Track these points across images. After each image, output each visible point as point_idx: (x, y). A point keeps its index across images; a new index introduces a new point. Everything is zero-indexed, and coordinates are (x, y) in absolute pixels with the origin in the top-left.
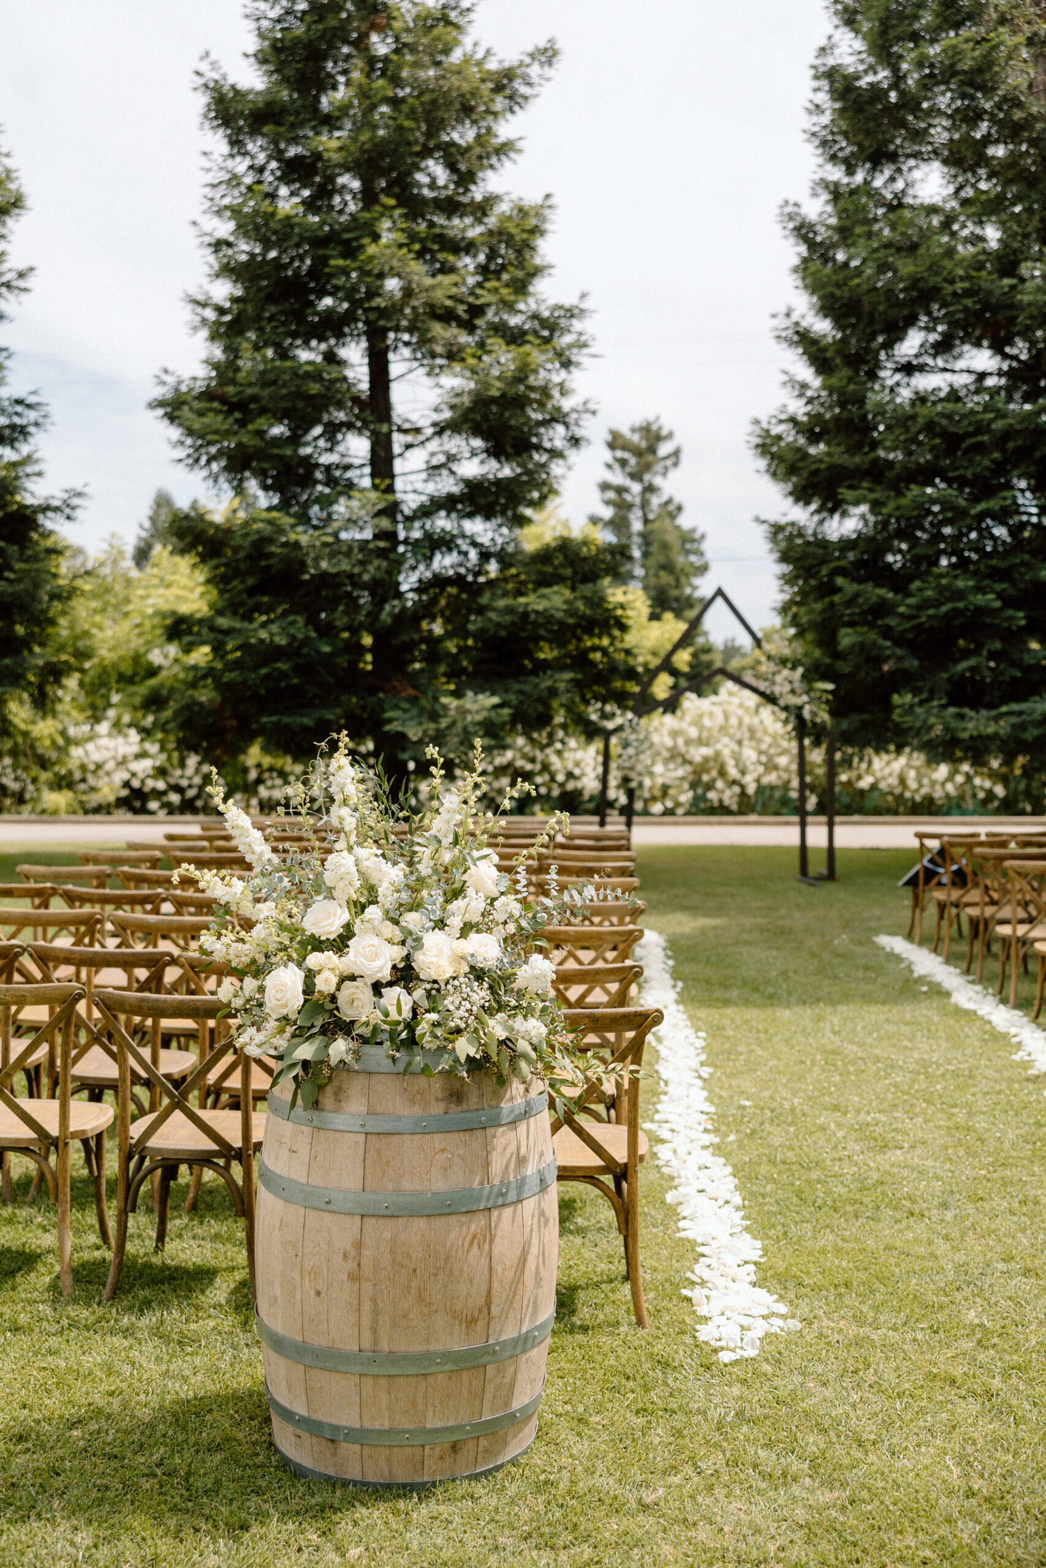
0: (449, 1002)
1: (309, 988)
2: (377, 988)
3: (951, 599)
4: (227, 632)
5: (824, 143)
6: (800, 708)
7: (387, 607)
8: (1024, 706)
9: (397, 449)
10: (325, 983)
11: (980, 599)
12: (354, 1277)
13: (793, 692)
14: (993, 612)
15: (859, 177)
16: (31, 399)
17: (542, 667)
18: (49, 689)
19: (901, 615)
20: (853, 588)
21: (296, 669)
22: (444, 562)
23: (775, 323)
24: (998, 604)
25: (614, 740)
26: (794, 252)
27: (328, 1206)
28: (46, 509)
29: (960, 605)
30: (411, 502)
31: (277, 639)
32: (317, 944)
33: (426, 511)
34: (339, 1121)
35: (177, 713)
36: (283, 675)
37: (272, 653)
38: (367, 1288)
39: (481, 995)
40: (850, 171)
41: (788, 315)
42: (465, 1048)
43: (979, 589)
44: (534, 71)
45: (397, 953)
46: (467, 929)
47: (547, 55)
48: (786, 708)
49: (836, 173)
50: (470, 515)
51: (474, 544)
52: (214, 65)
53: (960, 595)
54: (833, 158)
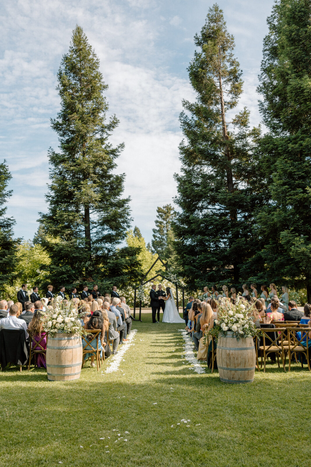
0: (68, 325)
1: (52, 324)
2: (60, 324)
3: (206, 259)
4: (53, 268)
5: (183, 161)
6: (176, 283)
7: (87, 263)
8: (223, 281)
9: (91, 228)
10: (54, 323)
11: (212, 259)
12: (57, 356)
13: (174, 279)
14: (216, 262)
15: (191, 168)
16: (12, 219)
17: (123, 274)
18: (14, 281)
19: (197, 262)
20: (187, 256)
21: (68, 276)
22: (100, 253)
23: (173, 199)
24: (217, 260)
25: (137, 290)
26: (177, 184)
27: (54, 349)
28: (14, 242)
29: (208, 260)
30: (94, 239)
31: (63, 270)
32: (53, 319)
33: (97, 241)
34: (56, 339)
35: (42, 286)
36: (65, 278)
37: (63, 273)
38: (58, 358)
39: (72, 324)
40: (189, 166)
41: (176, 197)
42: (69, 330)
43: (213, 257)
44: (120, 149)
45: (63, 320)
46: (71, 317)
47: (122, 146)
48: (173, 283)
49: (186, 167)
50: (106, 242)
51: (106, 249)
52: (52, 149)
53: (208, 258)
54: (185, 163)
